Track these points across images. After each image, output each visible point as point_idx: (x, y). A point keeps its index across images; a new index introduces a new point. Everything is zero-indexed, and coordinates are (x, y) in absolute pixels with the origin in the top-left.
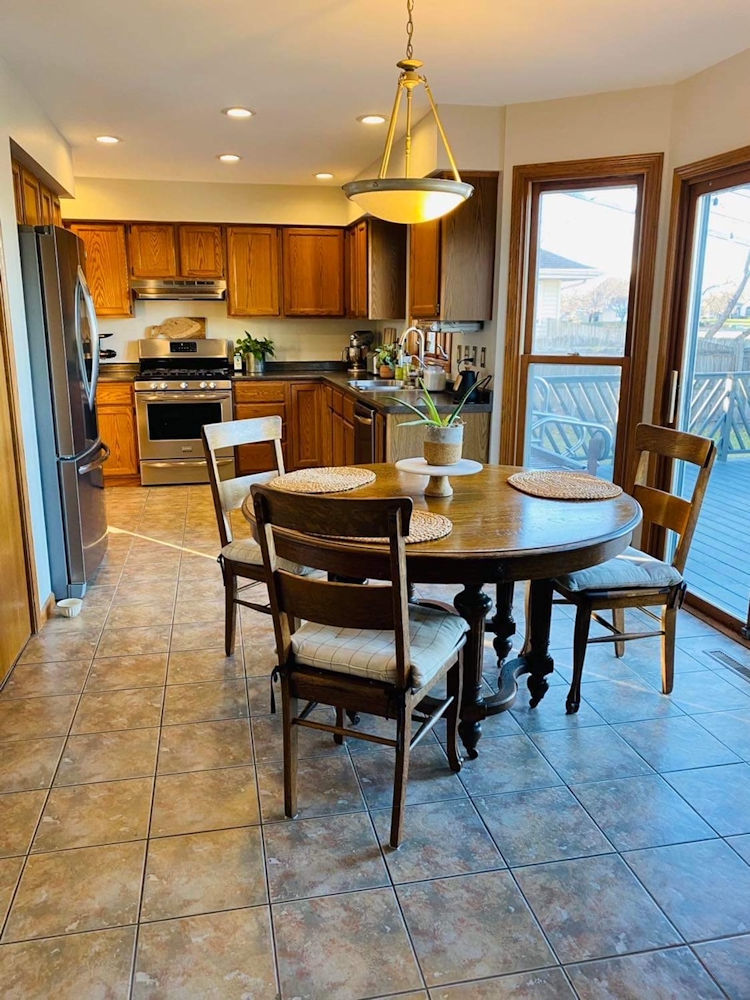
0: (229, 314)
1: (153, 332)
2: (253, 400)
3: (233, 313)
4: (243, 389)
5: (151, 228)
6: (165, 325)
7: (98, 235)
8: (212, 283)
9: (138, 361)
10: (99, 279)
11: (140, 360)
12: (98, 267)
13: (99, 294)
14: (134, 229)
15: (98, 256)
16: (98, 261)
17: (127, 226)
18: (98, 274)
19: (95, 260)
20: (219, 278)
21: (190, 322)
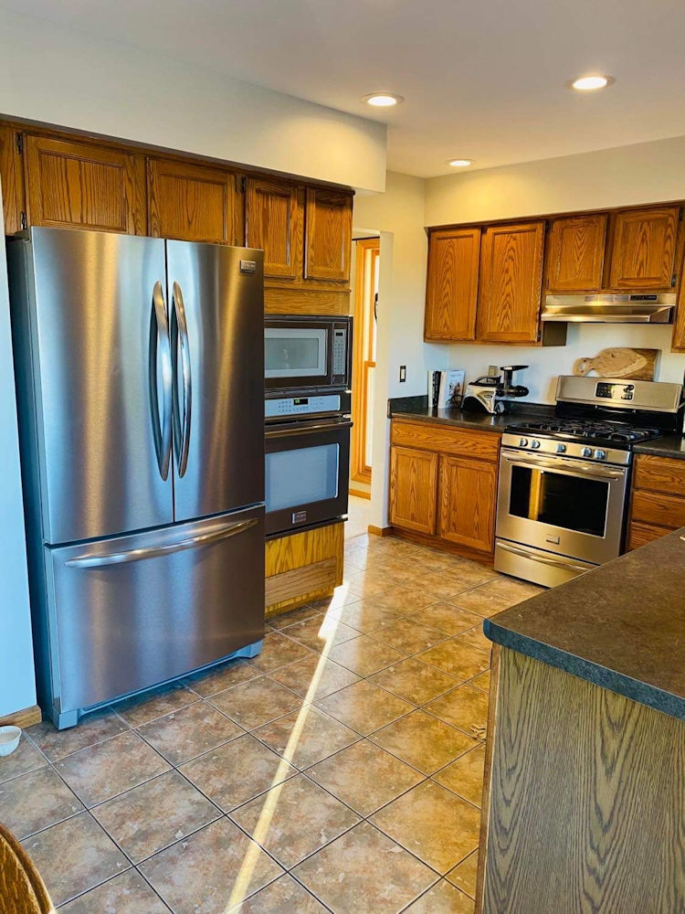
0: (673, 346)
1: (584, 366)
2: (662, 488)
3: (678, 345)
4: (648, 468)
5: (577, 221)
6: (598, 357)
7: (515, 239)
8: (654, 298)
9: (555, 404)
10: (508, 295)
11: (558, 402)
12: (510, 280)
13: (506, 315)
14: (556, 225)
15: (510, 264)
16: (511, 271)
17: (548, 222)
18: (508, 289)
19: (507, 271)
20: (666, 290)
21: (633, 354)
